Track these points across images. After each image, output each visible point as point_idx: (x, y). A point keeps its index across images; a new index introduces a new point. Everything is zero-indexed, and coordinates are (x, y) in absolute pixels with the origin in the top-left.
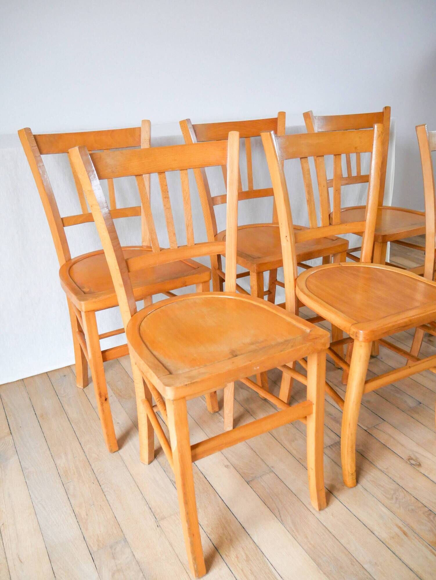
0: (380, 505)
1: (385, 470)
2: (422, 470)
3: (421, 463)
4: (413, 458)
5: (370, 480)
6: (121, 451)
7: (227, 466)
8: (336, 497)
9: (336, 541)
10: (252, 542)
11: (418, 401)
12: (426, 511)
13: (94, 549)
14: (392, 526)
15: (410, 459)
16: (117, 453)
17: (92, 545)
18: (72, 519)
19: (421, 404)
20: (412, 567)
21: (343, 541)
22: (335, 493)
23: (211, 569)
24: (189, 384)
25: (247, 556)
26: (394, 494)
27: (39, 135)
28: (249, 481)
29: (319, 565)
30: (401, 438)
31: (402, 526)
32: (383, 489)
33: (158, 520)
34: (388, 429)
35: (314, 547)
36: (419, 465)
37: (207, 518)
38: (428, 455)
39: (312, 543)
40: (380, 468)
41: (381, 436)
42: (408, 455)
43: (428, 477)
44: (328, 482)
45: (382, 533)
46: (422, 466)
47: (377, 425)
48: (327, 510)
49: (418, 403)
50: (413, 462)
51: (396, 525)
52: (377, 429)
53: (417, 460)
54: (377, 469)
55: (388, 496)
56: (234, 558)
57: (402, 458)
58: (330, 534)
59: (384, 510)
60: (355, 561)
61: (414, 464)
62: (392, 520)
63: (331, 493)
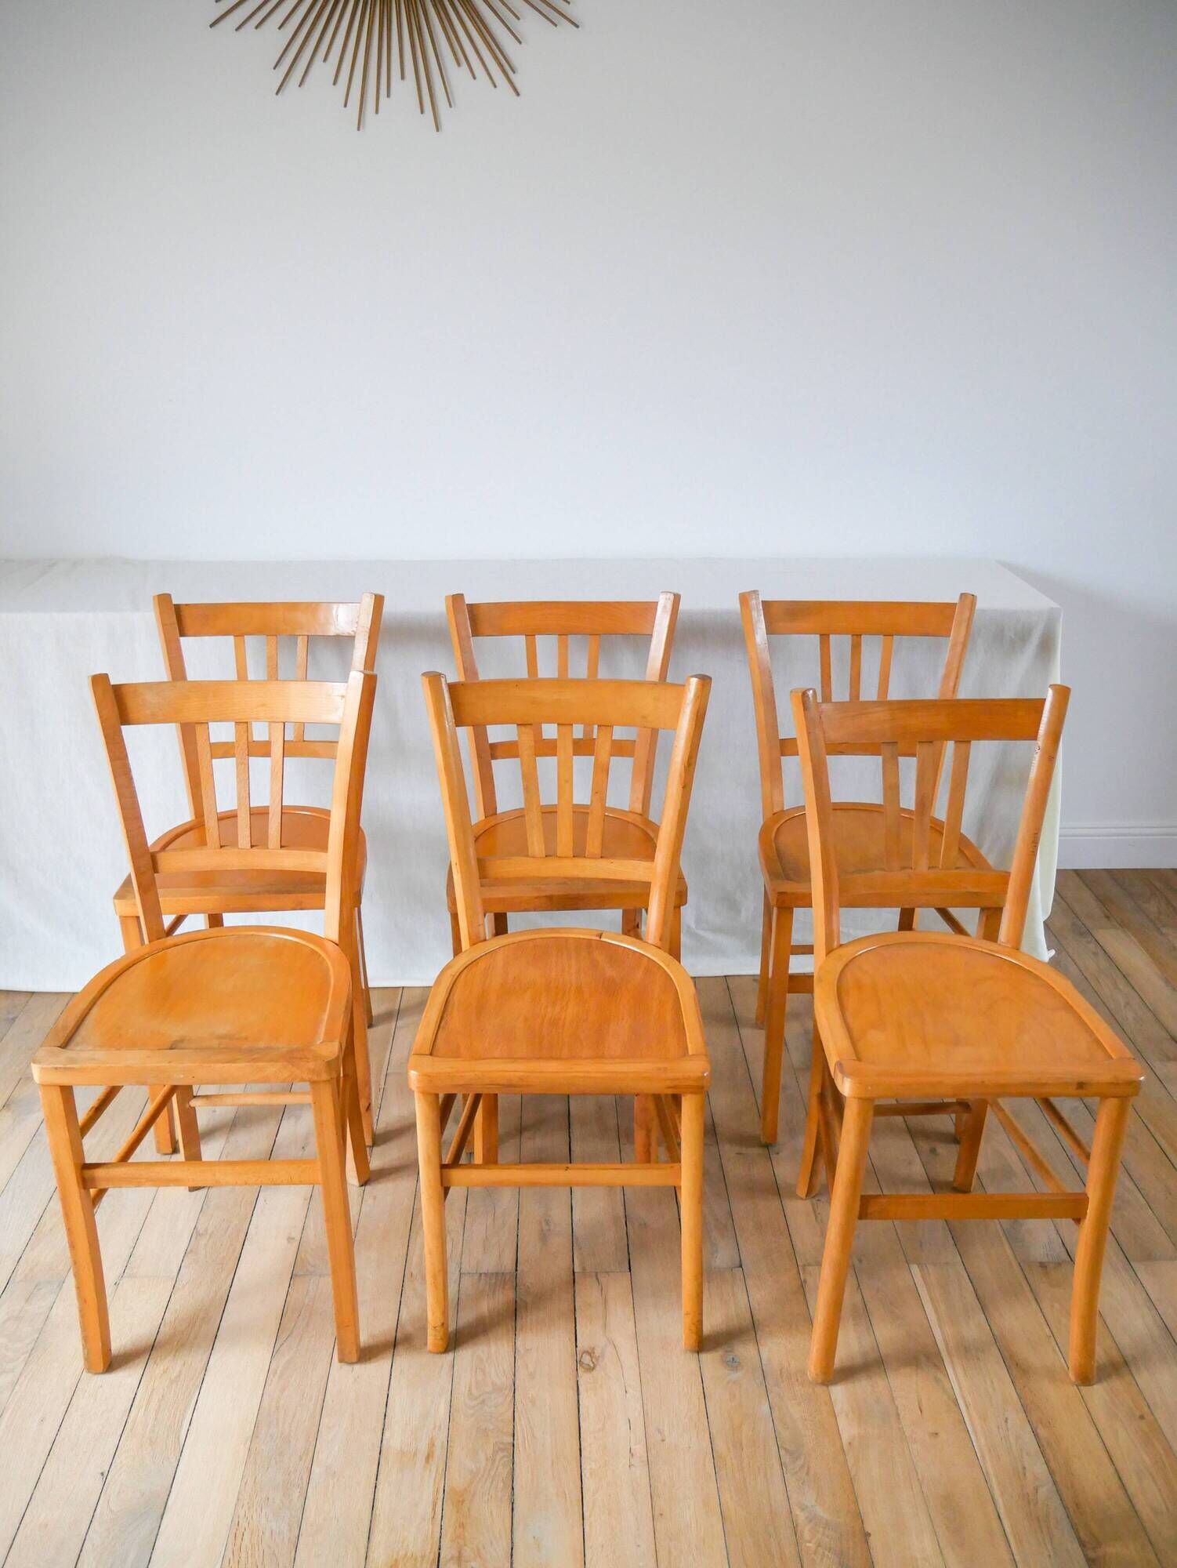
0: (445, 1399)
2: (585, 1378)
3: (598, 1368)
4: (594, 1353)
5: (479, 1357)
7: (290, 1239)
8: (393, 1356)
9: (318, 1418)
10: (206, 1360)
11: (741, 1261)
12: (505, 1441)
13: (18, 1277)
14: (424, 1436)
15: (589, 1353)
17: (19, 1273)
19: (740, 1269)
20: (378, 1505)
21: (325, 1420)
22: (399, 1349)
23: (123, 1368)
25: (179, 1376)
26: (488, 1392)
27: (187, 605)
28: (296, 1275)
29: (255, 1434)
30: (620, 1312)
31: (438, 1443)
32: (480, 1378)
33: (126, 1275)
34: (617, 1287)
35: (277, 1408)
36: (590, 1369)
37: (185, 1302)
38: (629, 1359)
39: (282, 1402)
40: (518, 1343)
41: (588, 1294)
42: (593, 1346)
43: (578, 1395)
44: (409, 1329)
45: (395, 1439)
46: (595, 1373)
47: (607, 1272)
48: (357, 1367)
49: (737, 1263)
50: (586, 1359)
51: (432, 1438)
52: (597, 1279)
53: (597, 1360)
54: (511, 1344)
55: (474, 1391)
56: (162, 1369)
57: (576, 1346)
58: (320, 1402)
59: (443, 1409)
60: (311, 1455)
61: (583, 1363)
62: (434, 1428)
63: (395, 1346)
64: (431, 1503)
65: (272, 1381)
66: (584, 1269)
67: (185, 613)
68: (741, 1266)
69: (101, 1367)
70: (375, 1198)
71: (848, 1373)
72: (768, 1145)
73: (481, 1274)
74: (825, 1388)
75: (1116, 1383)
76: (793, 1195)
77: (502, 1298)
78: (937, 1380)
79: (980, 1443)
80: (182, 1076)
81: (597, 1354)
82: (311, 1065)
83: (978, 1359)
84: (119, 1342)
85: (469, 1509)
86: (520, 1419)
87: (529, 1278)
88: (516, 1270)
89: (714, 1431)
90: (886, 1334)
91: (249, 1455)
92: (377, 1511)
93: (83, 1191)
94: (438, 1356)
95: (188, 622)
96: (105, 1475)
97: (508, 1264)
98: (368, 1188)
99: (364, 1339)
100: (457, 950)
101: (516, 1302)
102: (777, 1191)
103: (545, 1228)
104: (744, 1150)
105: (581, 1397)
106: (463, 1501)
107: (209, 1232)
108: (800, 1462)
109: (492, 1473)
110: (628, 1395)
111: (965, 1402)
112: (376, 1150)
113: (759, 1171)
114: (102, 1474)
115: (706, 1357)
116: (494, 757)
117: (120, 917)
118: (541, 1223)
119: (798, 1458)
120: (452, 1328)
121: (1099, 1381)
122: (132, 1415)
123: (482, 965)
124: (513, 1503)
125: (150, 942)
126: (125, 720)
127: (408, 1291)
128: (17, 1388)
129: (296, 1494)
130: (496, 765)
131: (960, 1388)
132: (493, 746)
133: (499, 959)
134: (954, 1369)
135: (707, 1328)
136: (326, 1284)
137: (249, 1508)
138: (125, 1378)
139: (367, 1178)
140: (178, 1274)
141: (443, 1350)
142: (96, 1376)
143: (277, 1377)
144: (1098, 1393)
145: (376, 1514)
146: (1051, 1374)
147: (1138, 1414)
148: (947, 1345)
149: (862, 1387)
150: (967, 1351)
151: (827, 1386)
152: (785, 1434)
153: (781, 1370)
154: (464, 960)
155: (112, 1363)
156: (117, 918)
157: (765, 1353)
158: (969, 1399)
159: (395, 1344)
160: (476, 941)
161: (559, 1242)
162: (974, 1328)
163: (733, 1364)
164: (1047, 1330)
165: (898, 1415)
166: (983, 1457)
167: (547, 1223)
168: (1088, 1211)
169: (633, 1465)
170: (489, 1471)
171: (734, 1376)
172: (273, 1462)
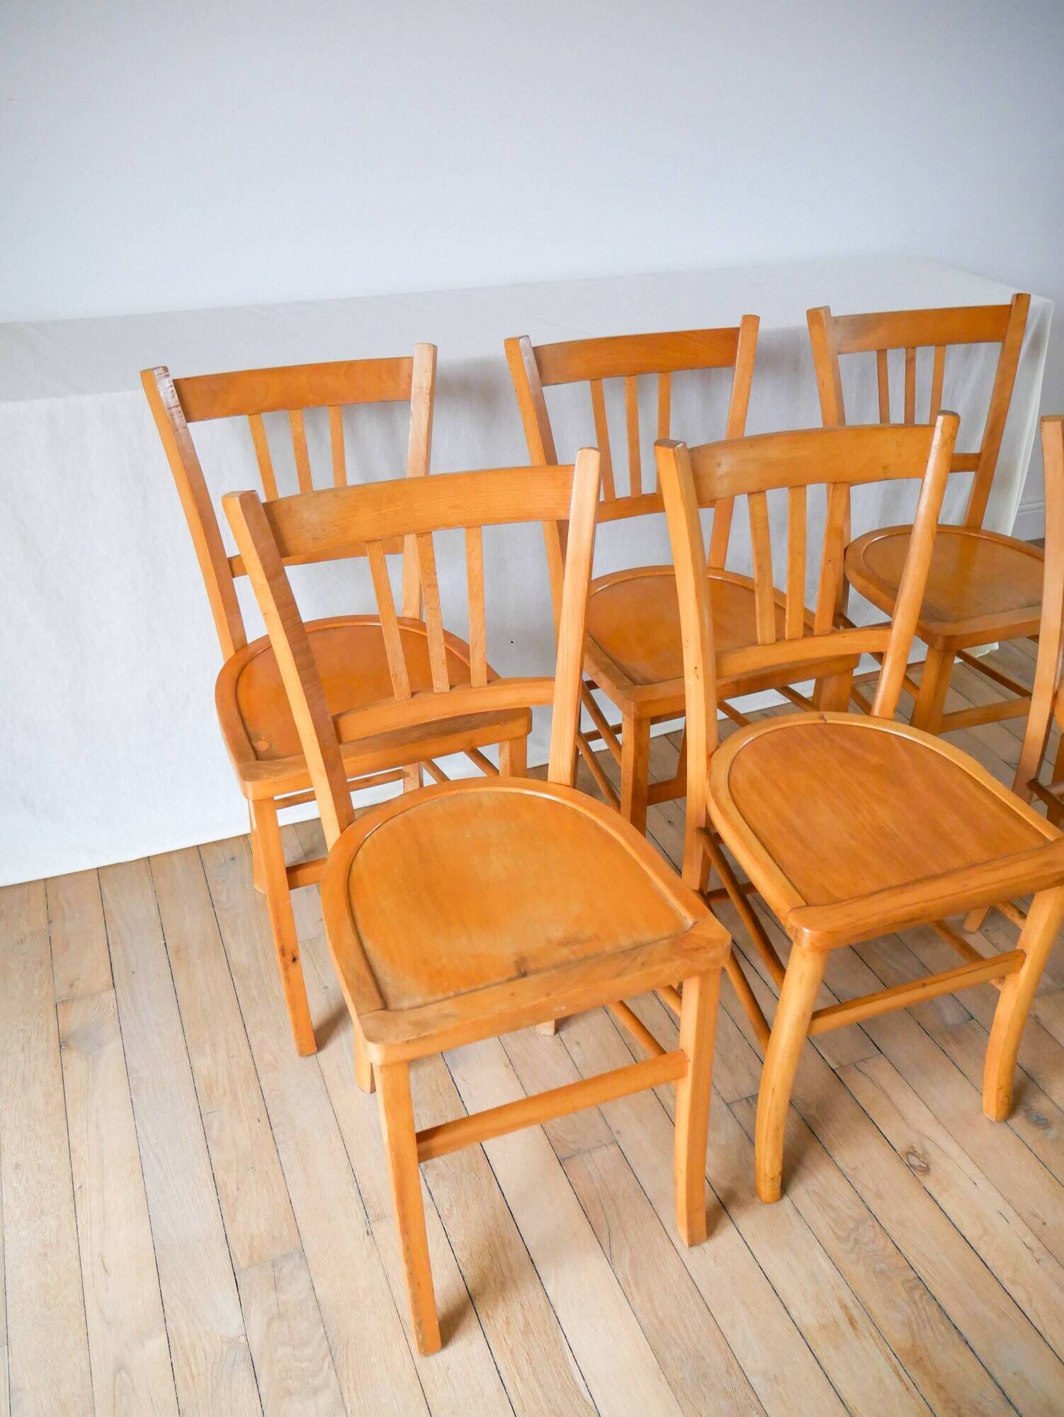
0: (818, 1251)
1: (851, 1172)
2: (929, 1183)
3: (931, 1166)
4: (916, 1152)
5: (814, 1191)
6: (321, 1054)
8: (731, 1219)
9: (710, 1318)
10: (542, 1293)
11: (969, 1013)
12: (910, 1278)
14: (830, 1301)
15: (912, 1153)
16: (313, 1058)
17: (239, 1256)
18: (209, 1195)
19: (973, 1021)
20: (845, 1396)
21: (722, 1320)
22: (733, 1210)
23: (457, 1336)
24: (413, 1040)
25: (527, 1324)
26: (852, 1229)
28: (564, 1159)
29: (662, 1364)
30: (905, 1100)
31: (850, 1304)
32: (833, 1215)
33: (371, 1219)
34: (883, 1073)
35: (661, 1323)
36: (926, 1170)
38: (952, 1149)
39: (660, 1314)
40: (841, 1165)
41: (863, 1089)
42: (909, 1143)
43: (936, 1202)
44: (724, 1183)
45: (803, 1313)
46: (932, 1173)
47: (863, 1060)
48: (706, 1245)
49: (968, 1017)
50: (914, 1161)
51: (839, 1300)
52: (859, 1070)
53: (924, 1158)
54: (835, 1169)
55: (841, 1233)
56: (502, 1322)
57: (895, 1149)
58: (698, 1297)
59: (824, 1263)
61: (915, 1166)
62: (832, 1287)
63: (725, 1208)
64: (893, 1374)
65: (631, 1293)
66: (839, 1063)
67: (186, 388)
68: (972, 1018)
69: (439, 1345)
73: (746, 1099)
80: (563, 1008)
81: (920, 1152)
82: (712, 954)
85: (933, 1366)
86: (905, 1249)
91: (674, 1391)
94: (775, 1204)
98: (561, 1034)
101: (803, 1119)
105: (940, 1203)
106: (922, 1360)
109: (924, 1317)
110: (979, 1186)
115: (1015, 1123)
122: (510, 1389)
124: (968, 1344)
126: (283, 551)
128: (348, 1405)
136: (604, 1159)
141: (780, 1197)
142: (439, 1355)
143: (634, 1288)
145: (851, 1409)
157: (1055, 1098)
159: (723, 1205)
160: (711, 752)
163: (1041, 1122)
169: (1040, 1260)
170: (920, 1316)
171: (1053, 1133)
172: (704, 1389)
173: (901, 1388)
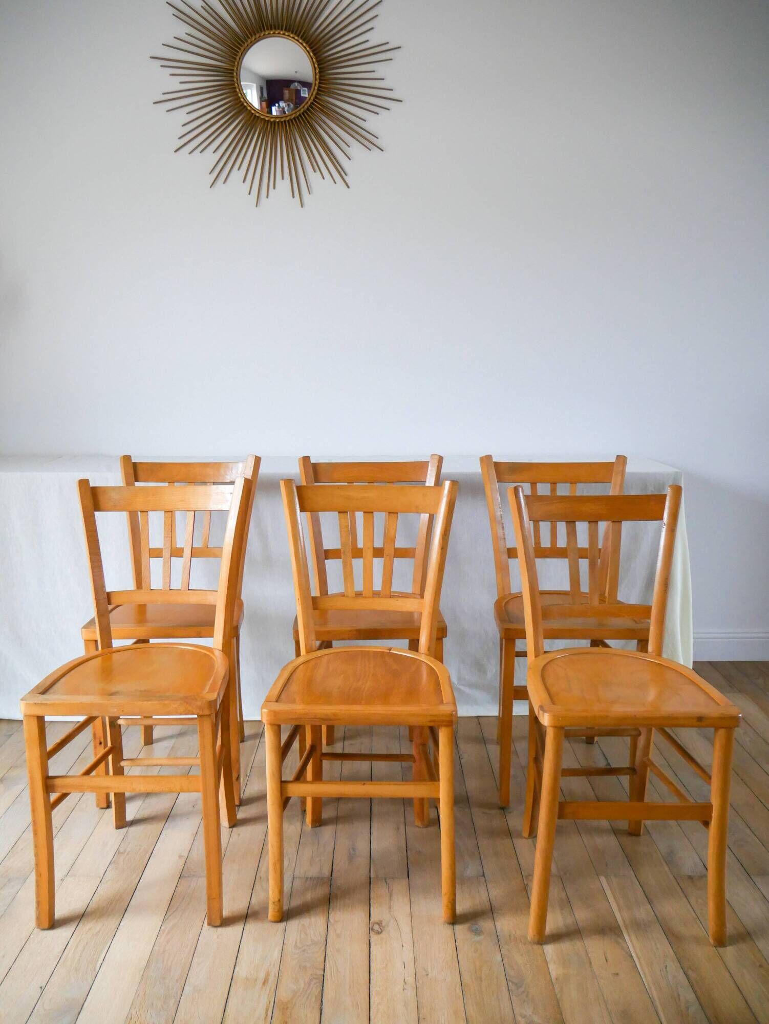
0: (278, 949)
1: (333, 923)
2: (374, 938)
3: (384, 932)
4: (382, 924)
5: (303, 925)
7: (180, 857)
8: (245, 922)
9: (191, 957)
10: (118, 923)
12: (318, 974)
14: (263, 970)
15: (379, 924)
19: (483, 878)
22: (249, 920)
23: (62, 927)
25: (99, 932)
26: (308, 945)
28: (183, 877)
29: (147, 966)
30: (400, 900)
31: (272, 974)
32: (303, 937)
34: (399, 886)
35: (164, 952)
36: (379, 933)
37: (107, 890)
38: (405, 928)
39: (167, 949)
40: (330, 917)
41: (379, 891)
42: (381, 919)
43: (370, 947)
44: (256, 908)
45: (242, 971)
46: (381, 935)
47: (393, 878)
48: (220, 930)
49: (482, 874)
50: (376, 927)
51: (268, 971)
52: (386, 882)
53: (384, 927)
54: (325, 918)
55: (298, 944)
56: (87, 928)
57: (370, 920)
58: (194, 947)
59: (276, 955)
60: (184, 979)
61: (374, 929)
62: (270, 965)
63: (246, 918)
64: (265, 1007)
65: (161, 936)
66: (377, 876)
68: (484, 875)
69: (46, 925)
70: (239, 835)
71: (556, 938)
72: (503, 808)
73: (307, 878)
74: (539, 946)
75: (743, 946)
76: (520, 836)
77: (321, 892)
78: (618, 943)
79: (647, 979)
81: (383, 924)
82: (199, 704)
83: (646, 930)
84: (60, 912)
85: (291, 1013)
86: (329, 962)
87: (340, 881)
88: (331, 876)
89: (462, 970)
90: (582, 915)
91: (142, 979)
92: (227, 1013)
93: (45, 794)
94: (275, 924)
95: (141, 474)
96: (43, 988)
97: (326, 872)
98: (235, 829)
99: (226, 913)
100: (298, 654)
101: (330, 894)
102: (509, 833)
103: (352, 852)
104: (487, 811)
105: (371, 949)
106: (287, 1008)
107: (127, 851)
108: (522, 989)
109: (309, 992)
110: (404, 948)
111: (637, 956)
112: (242, 808)
113: (497, 822)
114: (41, 988)
115: (459, 928)
116: (327, 558)
117: (85, 640)
118: (349, 850)
119: (521, 987)
120: (286, 907)
121: (730, 944)
122: (65, 953)
123: (313, 663)
124: (321, 1010)
125: (102, 649)
126: (97, 508)
127: (257, 887)
129: (172, 1002)
130: (328, 563)
131: (634, 947)
132: (326, 551)
133: (325, 659)
134: (629, 935)
135: (459, 910)
136: (202, 882)
137: (139, 1010)
138: (62, 934)
139: (234, 823)
140: (104, 875)
141: (278, 920)
142: (43, 931)
143: (165, 934)
144: (730, 952)
145: (226, 1015)
146: (697, 940)
147: (758, 964)
148: (624, 921)
149: (565, 946)
150: (639, 927)
151: (541, 944)
152: (511, 972)
153: (510, 936)
154: (301, 660)
155: (53, 924)
156: (83, 641)
157: (498, 925)
158: (640, 955)
159: (245, 917)
160: (309, 651)
161: (362, 862)
162: (643, 913)
163: (478, 932)
164: (694, 914)
165: (591, 963)
166: (650, 988)
167: (354, 850)
168: (713, 815)
169: (406, 989)
170: (306, 990)
171: (477, 938)
172: (158, 983)
173: (263, 1015)
